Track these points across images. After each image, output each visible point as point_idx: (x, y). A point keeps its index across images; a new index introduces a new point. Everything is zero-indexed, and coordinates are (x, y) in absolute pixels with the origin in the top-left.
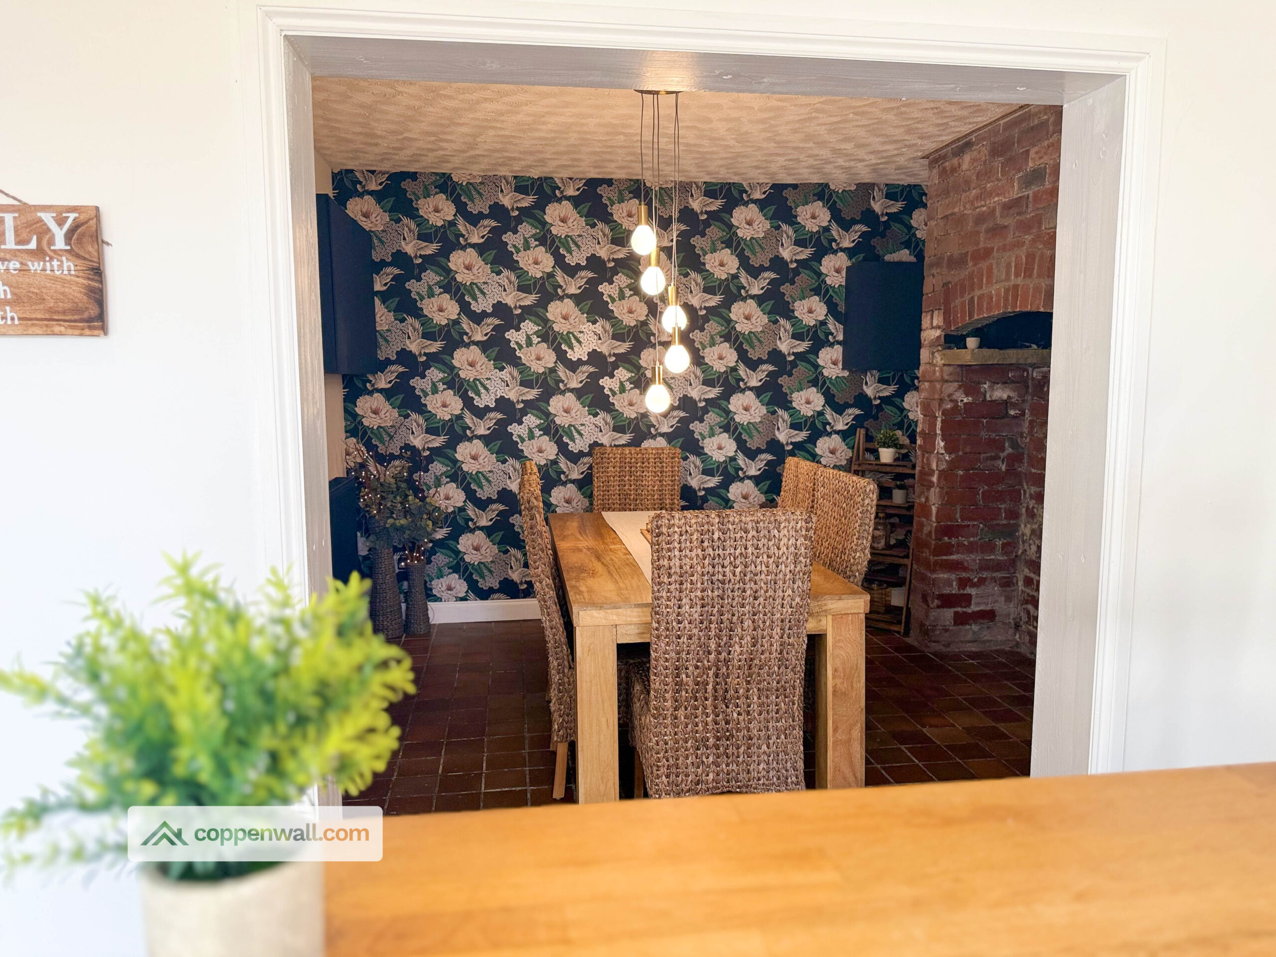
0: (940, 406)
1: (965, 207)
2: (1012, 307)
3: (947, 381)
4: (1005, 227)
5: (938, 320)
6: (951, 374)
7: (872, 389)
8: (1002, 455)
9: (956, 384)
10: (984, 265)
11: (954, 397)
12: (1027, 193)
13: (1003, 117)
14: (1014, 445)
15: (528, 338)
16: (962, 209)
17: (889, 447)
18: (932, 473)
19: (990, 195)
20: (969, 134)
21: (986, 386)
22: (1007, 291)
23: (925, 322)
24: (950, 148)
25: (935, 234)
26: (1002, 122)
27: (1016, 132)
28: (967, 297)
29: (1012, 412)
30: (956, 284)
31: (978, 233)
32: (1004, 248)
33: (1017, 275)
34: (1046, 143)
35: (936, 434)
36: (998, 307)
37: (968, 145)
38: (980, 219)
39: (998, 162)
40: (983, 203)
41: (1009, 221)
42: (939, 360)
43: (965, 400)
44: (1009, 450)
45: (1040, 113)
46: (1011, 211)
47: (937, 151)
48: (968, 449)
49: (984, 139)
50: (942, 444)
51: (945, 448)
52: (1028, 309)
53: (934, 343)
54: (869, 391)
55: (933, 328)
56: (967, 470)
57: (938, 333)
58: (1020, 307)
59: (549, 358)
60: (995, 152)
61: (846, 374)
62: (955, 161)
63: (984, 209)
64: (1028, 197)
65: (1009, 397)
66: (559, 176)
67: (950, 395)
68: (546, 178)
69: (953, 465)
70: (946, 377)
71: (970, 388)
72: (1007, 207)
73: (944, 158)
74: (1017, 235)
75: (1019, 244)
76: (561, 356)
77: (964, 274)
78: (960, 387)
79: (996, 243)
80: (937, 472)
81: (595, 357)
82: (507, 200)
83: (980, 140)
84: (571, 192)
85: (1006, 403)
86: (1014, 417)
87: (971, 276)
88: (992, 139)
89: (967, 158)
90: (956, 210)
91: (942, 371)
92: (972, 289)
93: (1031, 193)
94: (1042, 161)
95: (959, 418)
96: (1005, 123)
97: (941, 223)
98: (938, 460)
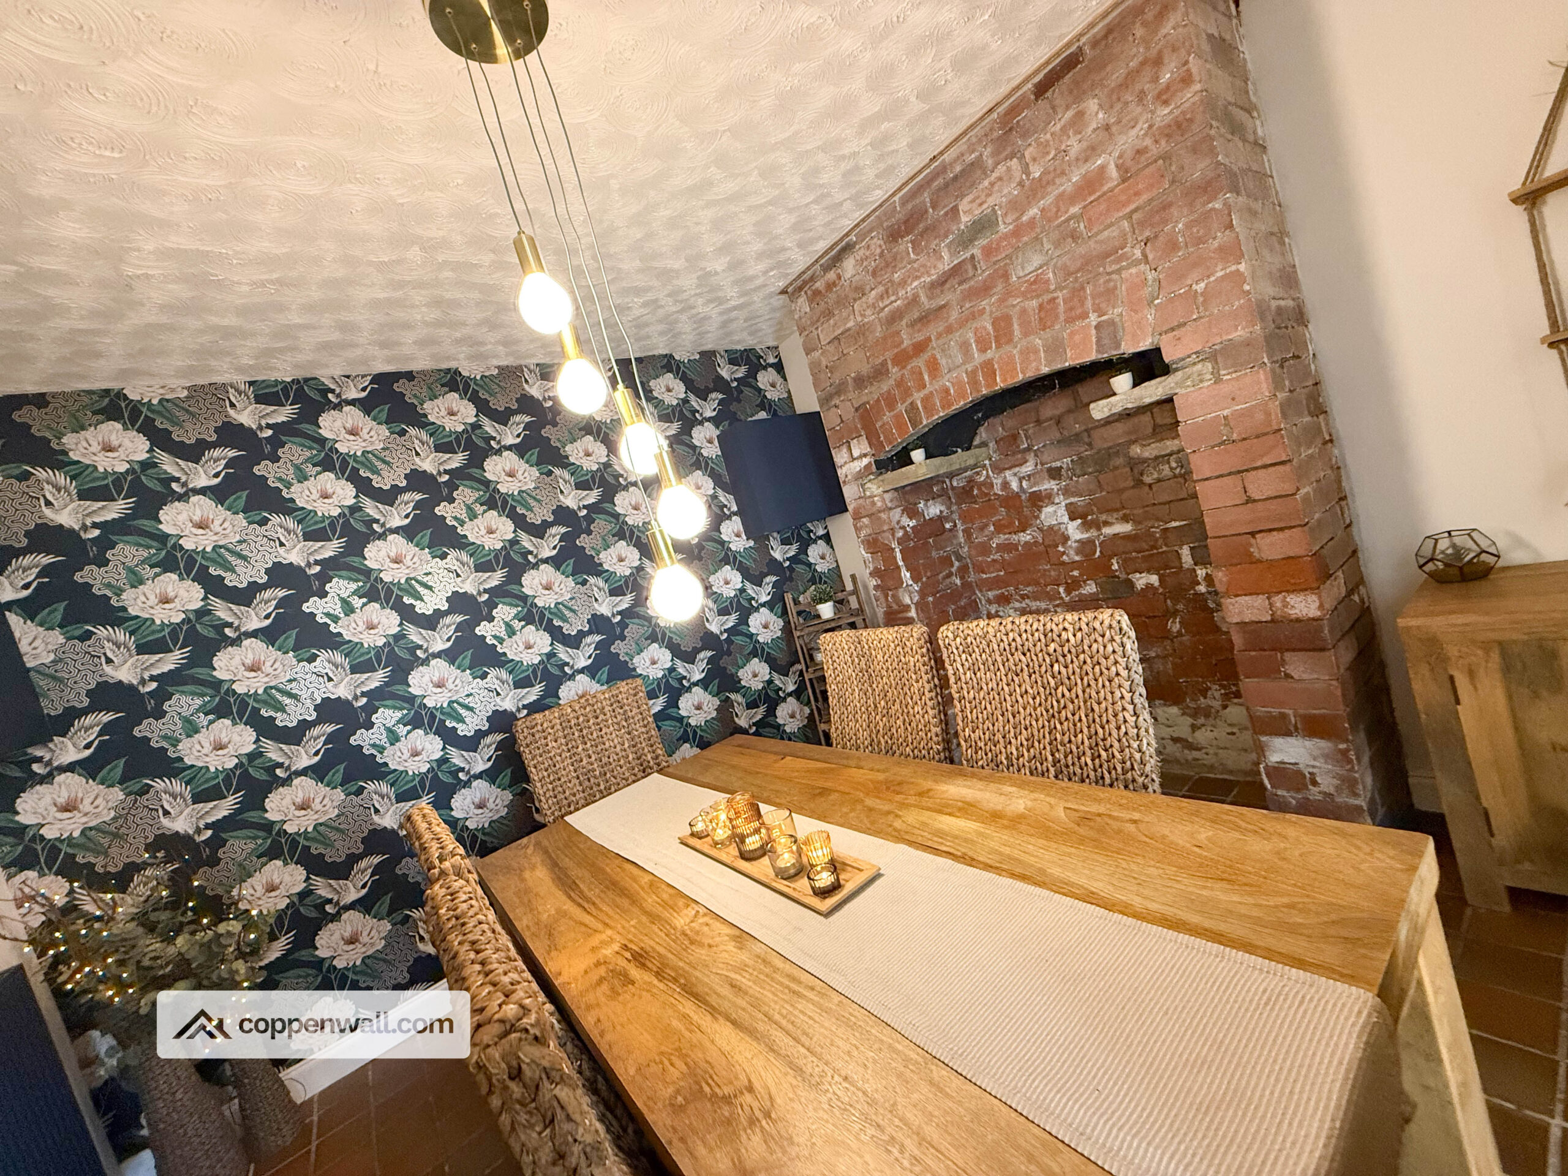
0: (893, 535)
1: (862, 315)
2: (987, 386)
3: (891, 509)
4: (944, 306)
5: (860, 447)
6: (891, 501)
7: (779, 553)
8: (954, 570)
9: (899, 510)
10: (920, 362)
11: (902, 523)
12: (968, 255)
13: (900, 189)
14: (959, 558)
15: (345, 602)
16: (859, 319)
17: (826, 601)
18: (907, 608)
19: (903, 283)
20: (847, 235)
21: (921, 505)
22: (972, 375)
23: (840, 457)
24: (818, 266)
25: (824, 363)
26: (896, 198)
27: (926, 197)
28: (901, 408)
29: (947, 526)
30: (878, 400)
31: (898, 333)
32: (949, 330)
33: (983, 350)
34: (986, 183)
35: (898, 567)
36: (963, 396)
37: (848, 248)
38: (895, 317)
39: (905, 244)
40: (893, 298)
41: (948, 297)
42: (874, 488)
43: (911, 524)
44: (957, 564)
45: (963, 155)
46: (947, 286)
47: (799, 276)
48: (929, 574)
49: (871, 231)
50: (908, 575)
51: (912, 578)
52: (1020, 378)
53: (860, 476)
54: (777, 555)
55: (854, 459)
56: (934, 595)
57: (865, 461)
58: (1004, 380)
59: (389, 622)
60: (894, 236)
61: (751, 543)
62: (831, 275)
63: (899, 302)
64: (973, 257)
65: (941, 512)
66: (326, 374)
67: (898, 522)
68: (306, 380)
69: (923, 593)
70: (889, 505)
71: (912, 512)
72: (941, 283)
73: (812, 279)
74: (967, 305)
75: (973, 317)
76: (407, 614)
77: (885, 386)
78: (903, 511)
79: (933, 330)
80: (913, 606)
81: (459, 601)
82: (247, 416)
83: (862, 237)
84: (353, 393)
85: (941, 519)
86: (950, 530)
87: (900, 383)
88: (885, 225)
89: (849, 267)
90: (850, 324)
91: (883, 500)
92: (907, 393)
93: (976, 251)
94: (985, 206)
95: (912, 544)
96: (901, 198)
97: (831, 348)
98: (910, 593)
